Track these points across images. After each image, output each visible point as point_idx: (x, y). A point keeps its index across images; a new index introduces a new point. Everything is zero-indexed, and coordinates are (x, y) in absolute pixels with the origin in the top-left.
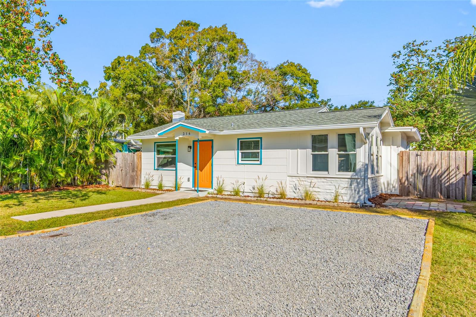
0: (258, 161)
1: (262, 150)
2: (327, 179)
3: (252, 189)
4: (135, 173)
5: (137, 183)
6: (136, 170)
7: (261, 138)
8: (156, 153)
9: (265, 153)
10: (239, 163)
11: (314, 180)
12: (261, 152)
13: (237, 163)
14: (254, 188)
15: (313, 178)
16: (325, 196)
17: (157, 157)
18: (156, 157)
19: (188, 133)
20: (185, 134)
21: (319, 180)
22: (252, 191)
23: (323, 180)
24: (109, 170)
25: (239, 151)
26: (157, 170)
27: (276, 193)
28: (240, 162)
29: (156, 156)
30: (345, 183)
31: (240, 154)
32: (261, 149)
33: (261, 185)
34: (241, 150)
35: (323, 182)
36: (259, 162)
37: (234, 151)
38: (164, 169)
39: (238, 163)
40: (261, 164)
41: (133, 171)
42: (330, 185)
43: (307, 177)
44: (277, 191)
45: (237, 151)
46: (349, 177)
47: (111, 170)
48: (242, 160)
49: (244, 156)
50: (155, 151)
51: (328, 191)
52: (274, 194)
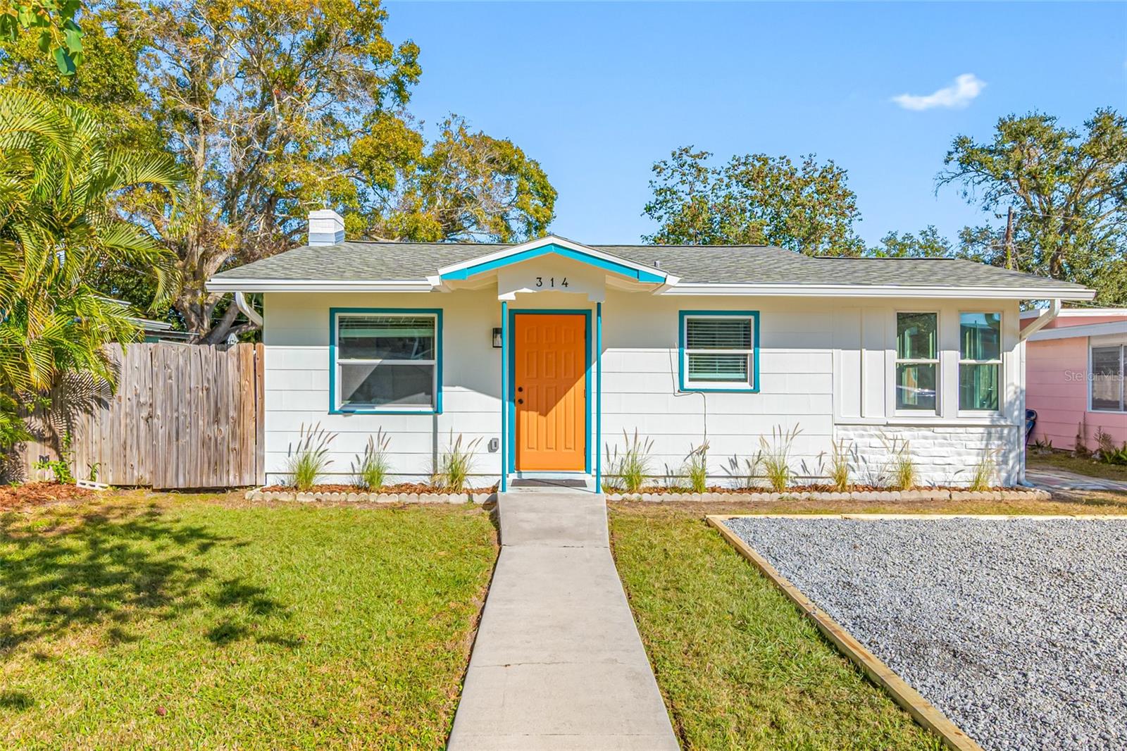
0: (745, 380)
1: (761, 350)
2: (937, 430)
3: (728, 467)
4: (225, 429)
5: (240, 468)
6: (232, 413)
7: (756, 314)
8: (337, 349)
9: (769, 359)
10: (685, 387)
11: (906, 434)
12: (756, 355)
13: (677, 388)
14: (734, 464)
15: (900, 428)
16: (931, 474)
17: (343, 366)
18: (336, 366)
19: (558, 282)
20: (546, 281)
21: (916, 432)
22: (730, 470)
23: (925, 432)
24: (69, 418)
25: (686, 351)
26: (345, 412)
27: (802, 474)
28: (687, 385)
29: (337, 360)
30: (975, 439)
31: (686, 358)
32: (757, 345)
33: (757, 454)
34: (688, 348)
35: (926, 438)
36: (746, 386)
37: (668, 350)
38: (378, 409)
39: (682, 389)
40: (756, 390)
41: (217, 421)
42: (942, 445)
43: (887, 425)
44: (804, 468)
45: (678, 350)
46: (987, 422)
47: (80, 418)
48: (691, 380)
49: (699, 365)
50: (332, 343)
51: (938, 461)
52: (798, 477)
